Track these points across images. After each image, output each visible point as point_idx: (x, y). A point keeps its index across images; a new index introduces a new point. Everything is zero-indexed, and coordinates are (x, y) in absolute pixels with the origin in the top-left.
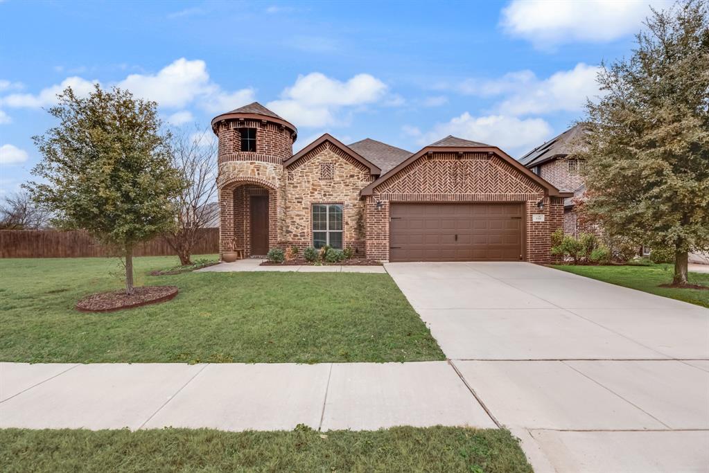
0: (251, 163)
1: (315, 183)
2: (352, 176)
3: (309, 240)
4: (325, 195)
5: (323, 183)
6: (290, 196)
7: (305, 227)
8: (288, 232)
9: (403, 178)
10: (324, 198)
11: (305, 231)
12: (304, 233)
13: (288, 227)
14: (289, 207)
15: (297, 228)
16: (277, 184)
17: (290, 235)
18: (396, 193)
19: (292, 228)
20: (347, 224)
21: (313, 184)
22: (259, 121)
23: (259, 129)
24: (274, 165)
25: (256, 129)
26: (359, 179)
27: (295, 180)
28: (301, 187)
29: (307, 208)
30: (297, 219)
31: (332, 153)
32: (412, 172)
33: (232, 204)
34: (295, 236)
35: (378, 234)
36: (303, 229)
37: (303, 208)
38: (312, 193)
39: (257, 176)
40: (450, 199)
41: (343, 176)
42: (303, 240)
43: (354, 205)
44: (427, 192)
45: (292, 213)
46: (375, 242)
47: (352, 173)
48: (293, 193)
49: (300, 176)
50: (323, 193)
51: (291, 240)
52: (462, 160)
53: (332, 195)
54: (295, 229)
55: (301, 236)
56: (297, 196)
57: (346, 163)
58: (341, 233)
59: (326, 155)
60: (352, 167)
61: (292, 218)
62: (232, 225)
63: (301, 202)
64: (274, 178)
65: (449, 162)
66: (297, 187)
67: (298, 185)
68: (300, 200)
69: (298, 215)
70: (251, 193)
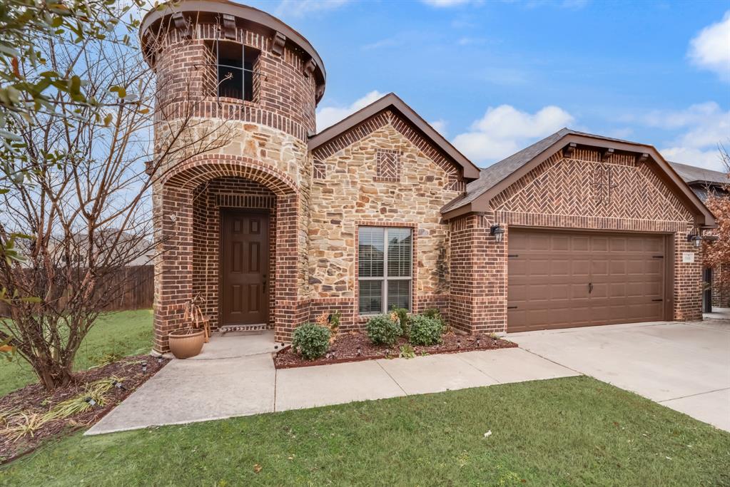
0: (247, 128)
1: (367, 186)
2: (430, 179)
3: (352, 295)
4: (383, 211)
5: (380, 187)
6: (316, 208)
7: (345, 270)
8: (313, 281)
9: (528, 186)
10: (382, 216)
11: (346, 278)
12: (343, 282)
13: (312, 270)
14: (315, 232)
15: (330, 273)
16: (299, 180)
17: (316, 288)
18: (519, 210)
19: (319, 274)
20: (421, 265)
21: (362, 189)
22: (270, 33)
23: (266, 53)
24: (295, 139)
25: (258, 52)
26: (440, 184)
27: (328, 178)
28: (339, 192)
29: (350, 235)
30: (330, 256)
31: (397, 134)
32: (541, 176)
33: (190, 221)
34: (327, 288)
36: (342, 275)
37: (343, 234)
38: (360, 205)
39: (259, 159)
40: (592, 225)
41: (416, 178)
42: (341, 297)
43: (433, 232)
44: (562, 214)
45: (322, 243)
46: (486, 299)
47: (429, 174)
48: (324, 203)
49: (337, 172)
50: (380, 207)
51: (317, 297)
52: (606, 164)
53: (395, 211)
54: (326, 275)
55: (337, 289)
56: (332, 210)
57: (420, 155)
58: (408, 281)
59: (386, 136)
60: (430, 162)
61: (321, 253)
62: (190, 268)
63: (338, 222)
64: (293, 168)
65: (589, 164)
66: (331, 192)
67: (334, 188)
68: (337, 218)
69: (332, 248)
70: (222, 202)
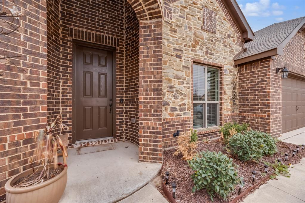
1: (198, 33)
2: (229, 36)
3: (190, 115)
4: (207, 53)
5: (205, 35)
7: (185, 95)
10: (206, 57)
11: (186, 101)
12: (184, 104)
15: (175, 97)
17: (166, 109)
19: (168, 97)
20: (225, 93)
21: (195, 34)
26: (234, 41)
27: (174, 20)
28: (181, 33)
29: (188, 68)
30: (175, 83)
34: (174, 109)
36: (183, 99)
37: (183, 66)
41: (223, 34)
42: (183, 116)
43: (230, 72)
45: (170, 73)
47: (229, 33)
48: (171, 39)
49: (180, 16)
50: (205, 50)
51: (168, 117)
53: (213, 55)
54: (173, 99)
55: (181, 110)
56: (177, 47)
57: (225, 19)
60: (229, 25)
61: (170, 80)
63: (180, 57)
66: (175, 31)
67: (178, 29)
68: (179, 53)
69: (177, 77)
70: (75, 35)
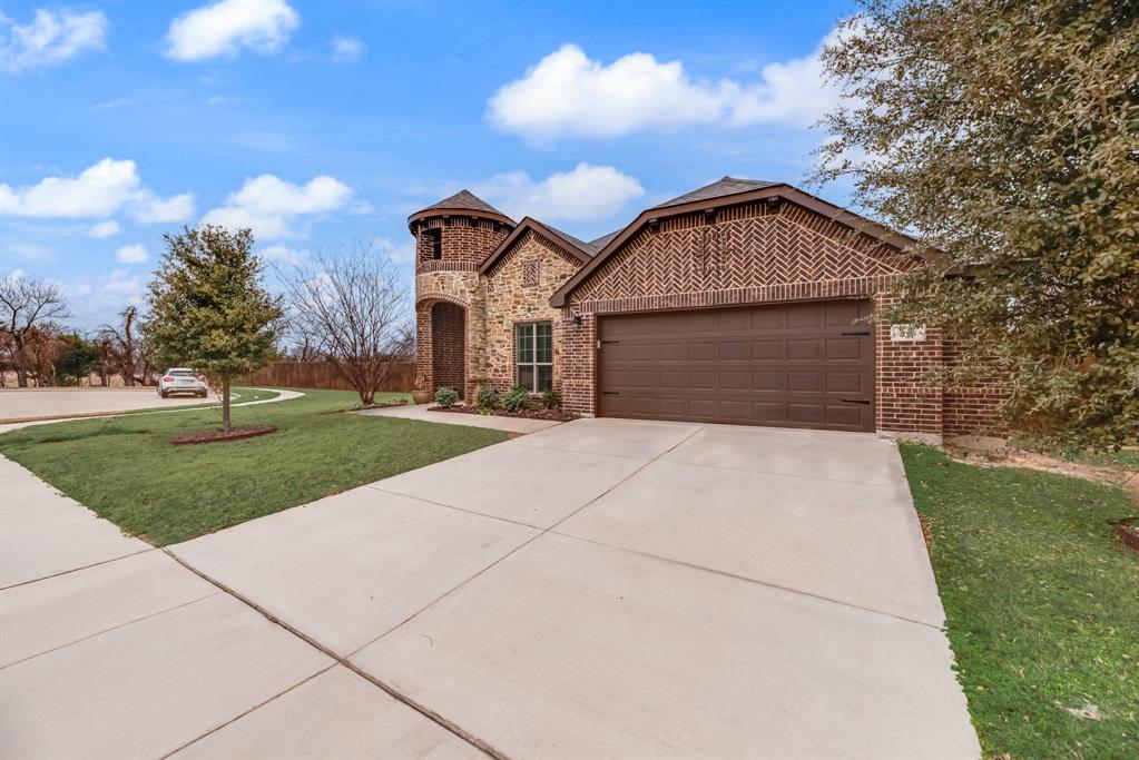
0: (435, 275)
1: (518, 292)
3: (510, 376)
4: (529, 310)
5: (526, 291)
6: (490, 313)
7: (506, 358)
8: (489, 365)
9: (614, 272)
10: (529, 314)
11: (507, 364)
12: (505, 366)
13: (488, 358)
14: (489, 330)
15: (498, 360)
16: (469, 299)
17: (491, 370)
18: (604, 299)
19: (492, 360)
20: (557, 353)
21: (515, 295)
22: (440, 218)
23: (443, 228)
24: (464, 273)
25: (440, 229)
27: (496, 291)
28: (502, 300)
29: (509, 331)
30: (497, 347)
31: (538, 245)
32: (629, 260)
33: (430, 330)
34: (496, 371)
35: (578, 370)
36: (504, 361)
37: (505, 331)
38: (514, 308)
39: (441, 292)
41: (552, 279)
42: (504, 377)
44: (654, 294)
45: (493, 337)
46: (573, 382)
47: (563, 273)
48: (494, 309)
49: (501, 285)
50: (527, 307)
51: (491, 377)
52: (719, 224)
53: (537, 309)
54: (496, 361)
55: (502, 371)
56: (498, 314)
57: (556, 258)
58: (551, 366)
59: (530, 250)
60: (563, 262)
61: (493, 346)
62: (431, 356)
63: (502, 322)
64: (462, 291)
65: (692, 232)
66: (497, 301)
67: (499, 298)
68: (501, 319)
69: (499, 341)
